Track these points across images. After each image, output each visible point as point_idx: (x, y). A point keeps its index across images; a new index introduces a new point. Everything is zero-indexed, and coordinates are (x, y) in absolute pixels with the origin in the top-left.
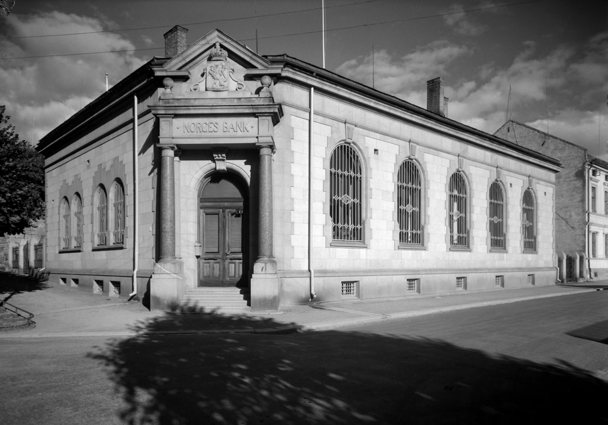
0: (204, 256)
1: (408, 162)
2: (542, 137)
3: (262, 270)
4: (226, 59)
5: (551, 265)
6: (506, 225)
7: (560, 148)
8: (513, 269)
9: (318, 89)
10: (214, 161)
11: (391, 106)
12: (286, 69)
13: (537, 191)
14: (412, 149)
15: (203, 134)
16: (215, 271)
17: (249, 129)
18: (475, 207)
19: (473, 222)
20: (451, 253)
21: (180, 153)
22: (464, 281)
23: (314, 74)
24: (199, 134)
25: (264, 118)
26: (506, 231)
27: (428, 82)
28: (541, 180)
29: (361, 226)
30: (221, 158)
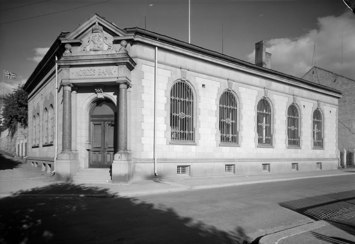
0: (92, 150)
1: (228, 92)
2: (334, 77)
3: (119, 158)
4: (102, 32)
5: (335, 157)
6: (300, 132)
7: (346, 83)
8: (305, 159)
9: (160, 48)
10: (96, 93)
11: (213, 57)
12: (137, 36)
13: (324, 110)
14: (229, 84)
15: (87, 77)
16: (99, 159)
17: (113, 72)
18: (276, 120)
19: (275, 129)
20: (259, 149)
21: (76, 88)
22: (268, 166)
23: (158, 39)
24: (84, 77)
25: (121, 66)
26: (300, 135)
27: (256, 44)
28: (327, 103)
29: (193, 131)
30: (99, 91)
